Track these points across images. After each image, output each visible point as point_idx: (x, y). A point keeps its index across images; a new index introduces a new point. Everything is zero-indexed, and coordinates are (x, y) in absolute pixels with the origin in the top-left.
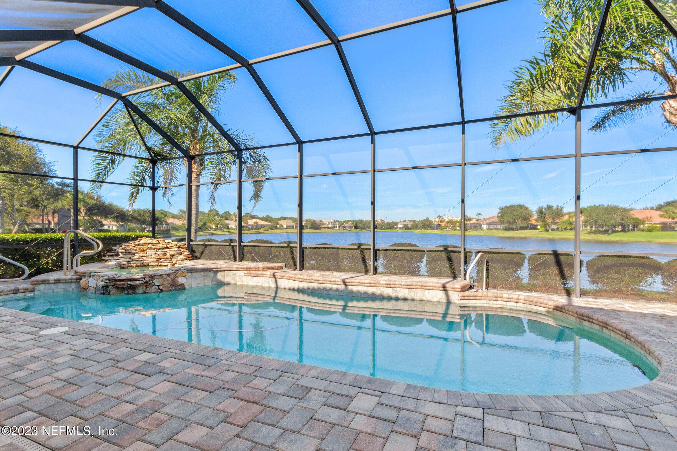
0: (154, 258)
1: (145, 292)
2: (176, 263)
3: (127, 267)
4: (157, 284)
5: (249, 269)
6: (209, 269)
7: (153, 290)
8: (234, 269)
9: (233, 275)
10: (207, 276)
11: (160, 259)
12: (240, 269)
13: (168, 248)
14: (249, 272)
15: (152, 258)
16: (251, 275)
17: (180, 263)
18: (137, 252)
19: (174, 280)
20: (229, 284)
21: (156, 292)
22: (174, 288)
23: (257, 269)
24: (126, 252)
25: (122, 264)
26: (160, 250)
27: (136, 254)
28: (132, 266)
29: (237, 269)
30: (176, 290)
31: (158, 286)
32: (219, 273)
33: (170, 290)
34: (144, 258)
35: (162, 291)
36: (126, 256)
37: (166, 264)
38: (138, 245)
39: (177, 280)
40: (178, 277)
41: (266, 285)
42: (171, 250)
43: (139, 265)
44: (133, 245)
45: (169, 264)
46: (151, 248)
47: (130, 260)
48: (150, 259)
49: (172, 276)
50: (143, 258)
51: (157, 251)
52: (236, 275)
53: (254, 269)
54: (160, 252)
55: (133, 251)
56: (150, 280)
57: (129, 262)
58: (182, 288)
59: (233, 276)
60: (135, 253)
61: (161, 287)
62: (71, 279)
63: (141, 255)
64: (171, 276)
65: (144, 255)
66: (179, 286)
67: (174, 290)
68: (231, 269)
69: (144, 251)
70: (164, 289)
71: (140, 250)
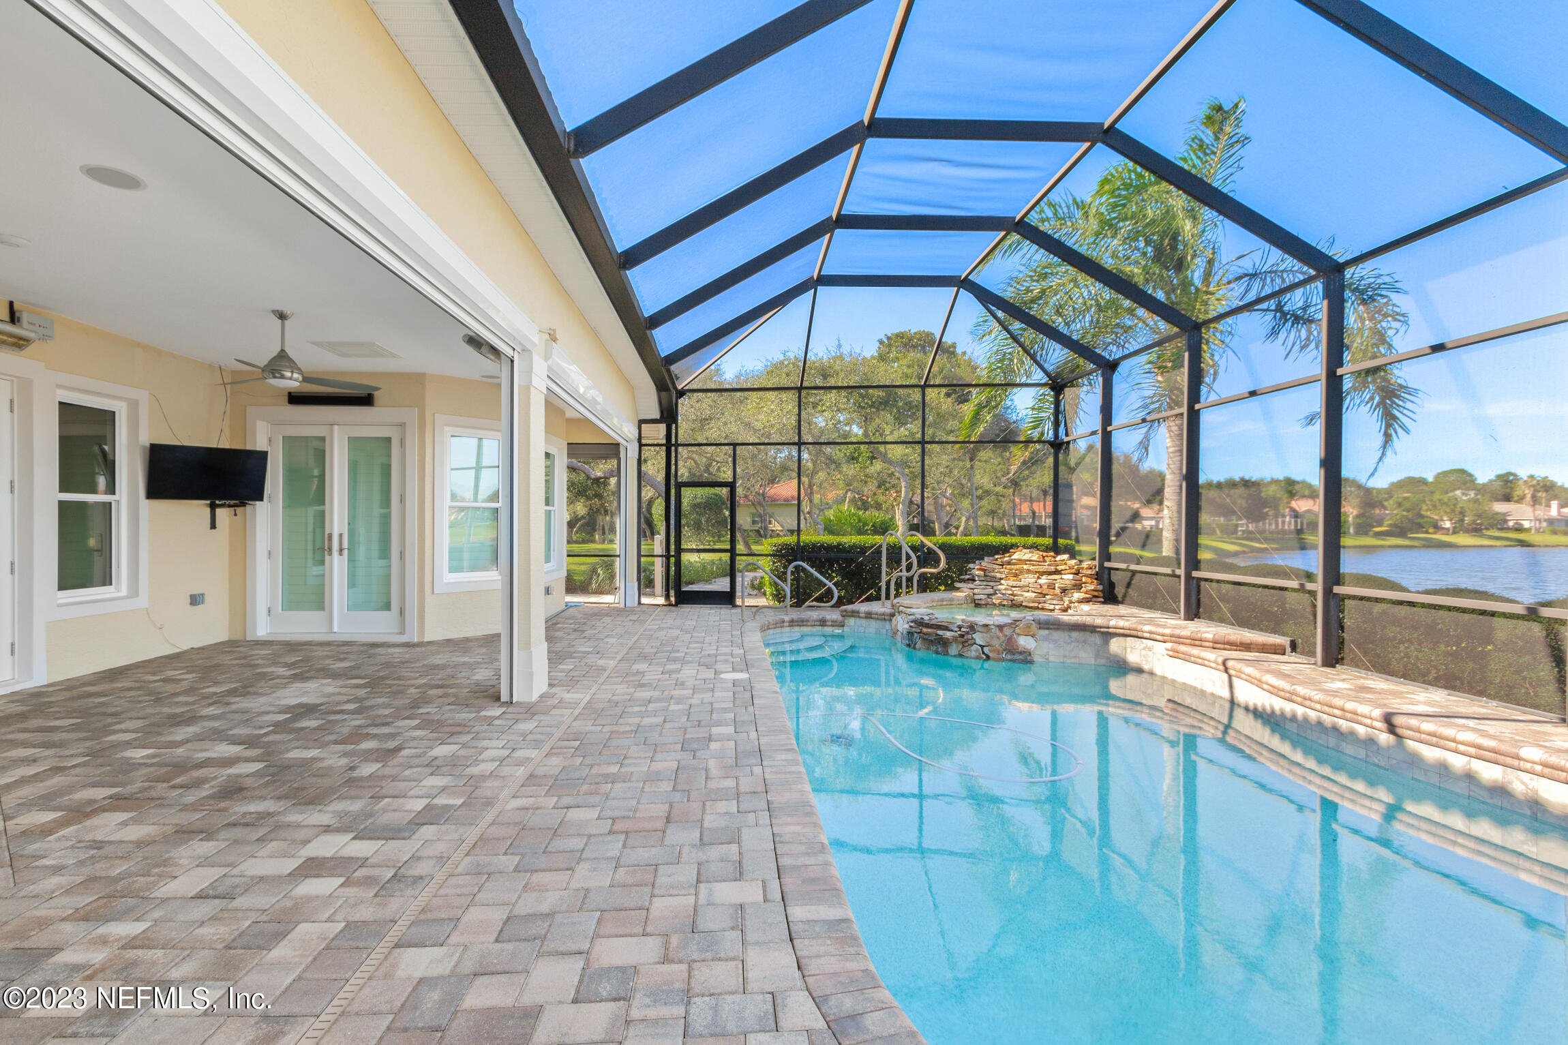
0: (1033, 592)
1: (961, 655)
3: (986, 605)
4: (979, 641)
5: (1176, 639)
6: (1089, 626)
7: (973, 654)
8: (1145, 635)
9: (1144, 649)
10: (1085, 642)
11: (1044, 595)
12: (1159, 638)
13: (1057, 572)
14: (1176, 646)
15: (1029, 591)
18: (1004, 576)
19: (1010, 640)
20: (1140, 671)
21: (978, 658)
22: (1009, 657)
23: (1197, 643)
24: (985, 576)
25: (976, 597)
26: (1044, 577)
27: (1002, 582)
28: (995, 604)
29: (1152, 636)
30: (1014, 661)
31: (982, 647)
32: (1114, 640)
33: (1003, 660)
34: (1016, 591)
35: (988, 657)
36: (985, 583)
38: (1009, 563)
39: (1016, 641)
40: (1018, 635)
41: (1209, 688)
42: (1064, 576)
43: (1005, 603)
44: (999, 561)
45: (1057, 607)
46: (1029, 571)
47: (991, 591)
48: (1025, 593)
49: (1007, 631)
50: (1013, 589)
51: (1039, 578)
52: (1150, 649)
53: (1188, 641)
54: (1044, 580)
55: (998, 575)
56: (968, 633)
57: (989, 595)
58: (1025, 659)
59: (1143, 652)
60: (1001, 579)
61: (986, 650)
62: (883, 614)
63: (1011, 583)
64: (1005, 629)
65: (1015, 583)
66: (1020, 653)
67: (1010, 660)
68: (1140, 634)
69: (1016, 575)
70: (991, 655)
71: (1009, 573)
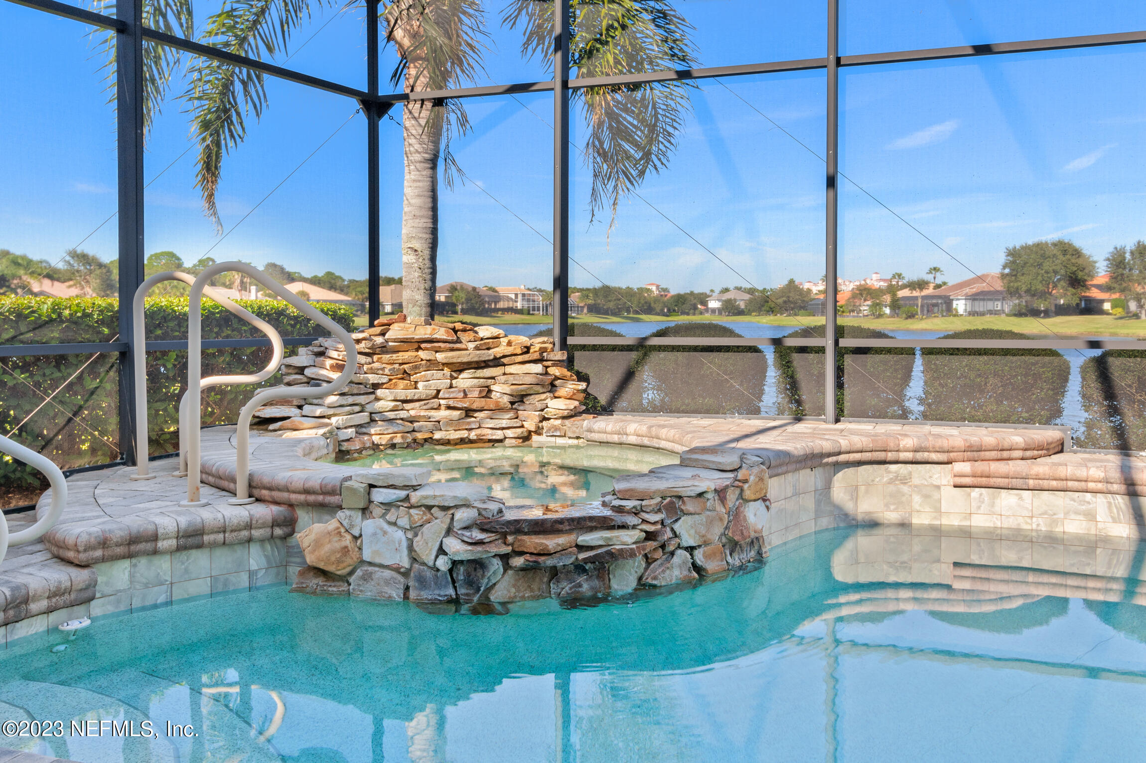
0: (449, 408)
2: (538, 432)
3: (360, 451)
4: (686, 538)
5: (974, 452)
7: (676, 574)
8: (903, 456)
9: (891, 482)
11: (469, 412)
12: (934, 457)
13: (496, 362)
14: (981, 467)
15: (438, 408)
16: (992, 481)
17: (556, 428)
18: (385, 379)
19: (736, 517)
20: (873, 525)
21: (685, 582)
22: (736, 559)
23: (1005, 454)
24: (346, 382)
25: (339, 435)
26: (465, 374)
27: (379, 392)
28: (376, 447)
29: (920, 456)
30: (744, 567)
31: (691, 549)
32: (842, 475)
34: (413, 410)
35: (702, 573)
36: (350, 400)
37: (499, 435)
39: (744, 518)
40: (746, 501)
42: (509, 369)
43: (398, 440)
44: (365, 346)
45: (510, 433)
46: (432, 364)
47: (364, 417)
48: (433, 413)
50: (407, 406)
51: (452, 378)
52: (904, 480)
53: (993, 454)
54: (465, 380)
55: (372, 378)
56: (663, 523)
57: (361, 428)
58: (757, 554)
59: (892, 488)
60: (376, 386)
61: (699, 557)
63: (402, 394)
65: (410, 394)
66: (752, 544)
67: (737, 567)
68: (890, 456)
69: (406, 375)
70: (707, 565)
71: (393, 372)
